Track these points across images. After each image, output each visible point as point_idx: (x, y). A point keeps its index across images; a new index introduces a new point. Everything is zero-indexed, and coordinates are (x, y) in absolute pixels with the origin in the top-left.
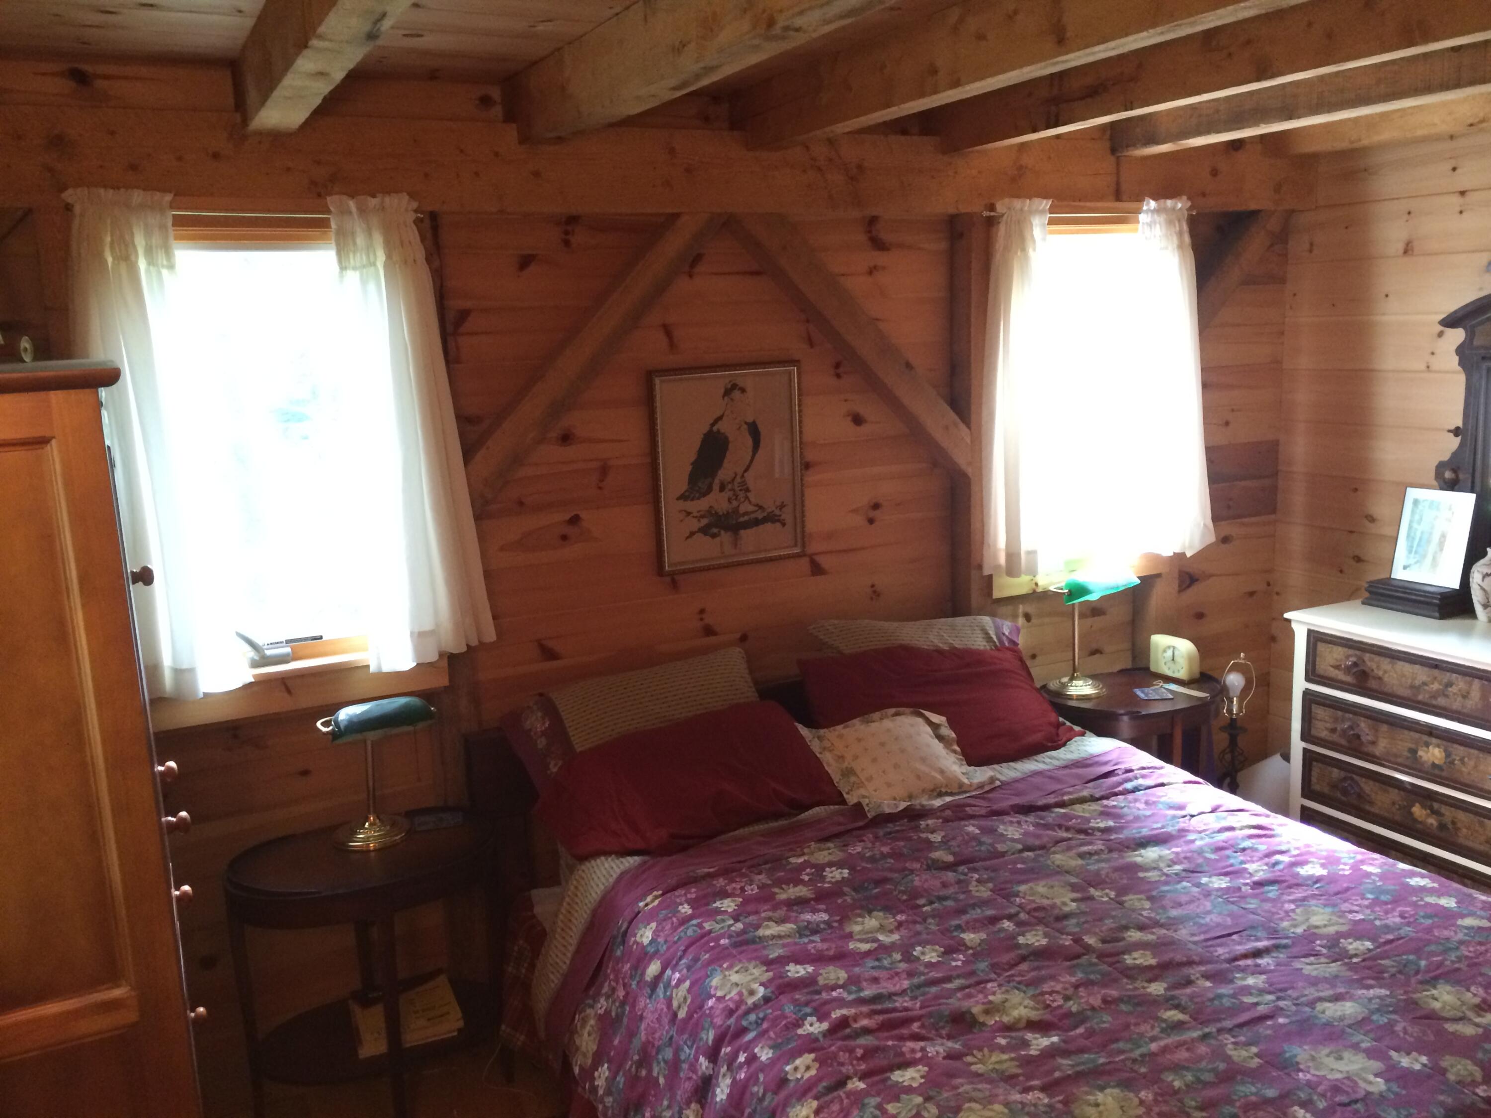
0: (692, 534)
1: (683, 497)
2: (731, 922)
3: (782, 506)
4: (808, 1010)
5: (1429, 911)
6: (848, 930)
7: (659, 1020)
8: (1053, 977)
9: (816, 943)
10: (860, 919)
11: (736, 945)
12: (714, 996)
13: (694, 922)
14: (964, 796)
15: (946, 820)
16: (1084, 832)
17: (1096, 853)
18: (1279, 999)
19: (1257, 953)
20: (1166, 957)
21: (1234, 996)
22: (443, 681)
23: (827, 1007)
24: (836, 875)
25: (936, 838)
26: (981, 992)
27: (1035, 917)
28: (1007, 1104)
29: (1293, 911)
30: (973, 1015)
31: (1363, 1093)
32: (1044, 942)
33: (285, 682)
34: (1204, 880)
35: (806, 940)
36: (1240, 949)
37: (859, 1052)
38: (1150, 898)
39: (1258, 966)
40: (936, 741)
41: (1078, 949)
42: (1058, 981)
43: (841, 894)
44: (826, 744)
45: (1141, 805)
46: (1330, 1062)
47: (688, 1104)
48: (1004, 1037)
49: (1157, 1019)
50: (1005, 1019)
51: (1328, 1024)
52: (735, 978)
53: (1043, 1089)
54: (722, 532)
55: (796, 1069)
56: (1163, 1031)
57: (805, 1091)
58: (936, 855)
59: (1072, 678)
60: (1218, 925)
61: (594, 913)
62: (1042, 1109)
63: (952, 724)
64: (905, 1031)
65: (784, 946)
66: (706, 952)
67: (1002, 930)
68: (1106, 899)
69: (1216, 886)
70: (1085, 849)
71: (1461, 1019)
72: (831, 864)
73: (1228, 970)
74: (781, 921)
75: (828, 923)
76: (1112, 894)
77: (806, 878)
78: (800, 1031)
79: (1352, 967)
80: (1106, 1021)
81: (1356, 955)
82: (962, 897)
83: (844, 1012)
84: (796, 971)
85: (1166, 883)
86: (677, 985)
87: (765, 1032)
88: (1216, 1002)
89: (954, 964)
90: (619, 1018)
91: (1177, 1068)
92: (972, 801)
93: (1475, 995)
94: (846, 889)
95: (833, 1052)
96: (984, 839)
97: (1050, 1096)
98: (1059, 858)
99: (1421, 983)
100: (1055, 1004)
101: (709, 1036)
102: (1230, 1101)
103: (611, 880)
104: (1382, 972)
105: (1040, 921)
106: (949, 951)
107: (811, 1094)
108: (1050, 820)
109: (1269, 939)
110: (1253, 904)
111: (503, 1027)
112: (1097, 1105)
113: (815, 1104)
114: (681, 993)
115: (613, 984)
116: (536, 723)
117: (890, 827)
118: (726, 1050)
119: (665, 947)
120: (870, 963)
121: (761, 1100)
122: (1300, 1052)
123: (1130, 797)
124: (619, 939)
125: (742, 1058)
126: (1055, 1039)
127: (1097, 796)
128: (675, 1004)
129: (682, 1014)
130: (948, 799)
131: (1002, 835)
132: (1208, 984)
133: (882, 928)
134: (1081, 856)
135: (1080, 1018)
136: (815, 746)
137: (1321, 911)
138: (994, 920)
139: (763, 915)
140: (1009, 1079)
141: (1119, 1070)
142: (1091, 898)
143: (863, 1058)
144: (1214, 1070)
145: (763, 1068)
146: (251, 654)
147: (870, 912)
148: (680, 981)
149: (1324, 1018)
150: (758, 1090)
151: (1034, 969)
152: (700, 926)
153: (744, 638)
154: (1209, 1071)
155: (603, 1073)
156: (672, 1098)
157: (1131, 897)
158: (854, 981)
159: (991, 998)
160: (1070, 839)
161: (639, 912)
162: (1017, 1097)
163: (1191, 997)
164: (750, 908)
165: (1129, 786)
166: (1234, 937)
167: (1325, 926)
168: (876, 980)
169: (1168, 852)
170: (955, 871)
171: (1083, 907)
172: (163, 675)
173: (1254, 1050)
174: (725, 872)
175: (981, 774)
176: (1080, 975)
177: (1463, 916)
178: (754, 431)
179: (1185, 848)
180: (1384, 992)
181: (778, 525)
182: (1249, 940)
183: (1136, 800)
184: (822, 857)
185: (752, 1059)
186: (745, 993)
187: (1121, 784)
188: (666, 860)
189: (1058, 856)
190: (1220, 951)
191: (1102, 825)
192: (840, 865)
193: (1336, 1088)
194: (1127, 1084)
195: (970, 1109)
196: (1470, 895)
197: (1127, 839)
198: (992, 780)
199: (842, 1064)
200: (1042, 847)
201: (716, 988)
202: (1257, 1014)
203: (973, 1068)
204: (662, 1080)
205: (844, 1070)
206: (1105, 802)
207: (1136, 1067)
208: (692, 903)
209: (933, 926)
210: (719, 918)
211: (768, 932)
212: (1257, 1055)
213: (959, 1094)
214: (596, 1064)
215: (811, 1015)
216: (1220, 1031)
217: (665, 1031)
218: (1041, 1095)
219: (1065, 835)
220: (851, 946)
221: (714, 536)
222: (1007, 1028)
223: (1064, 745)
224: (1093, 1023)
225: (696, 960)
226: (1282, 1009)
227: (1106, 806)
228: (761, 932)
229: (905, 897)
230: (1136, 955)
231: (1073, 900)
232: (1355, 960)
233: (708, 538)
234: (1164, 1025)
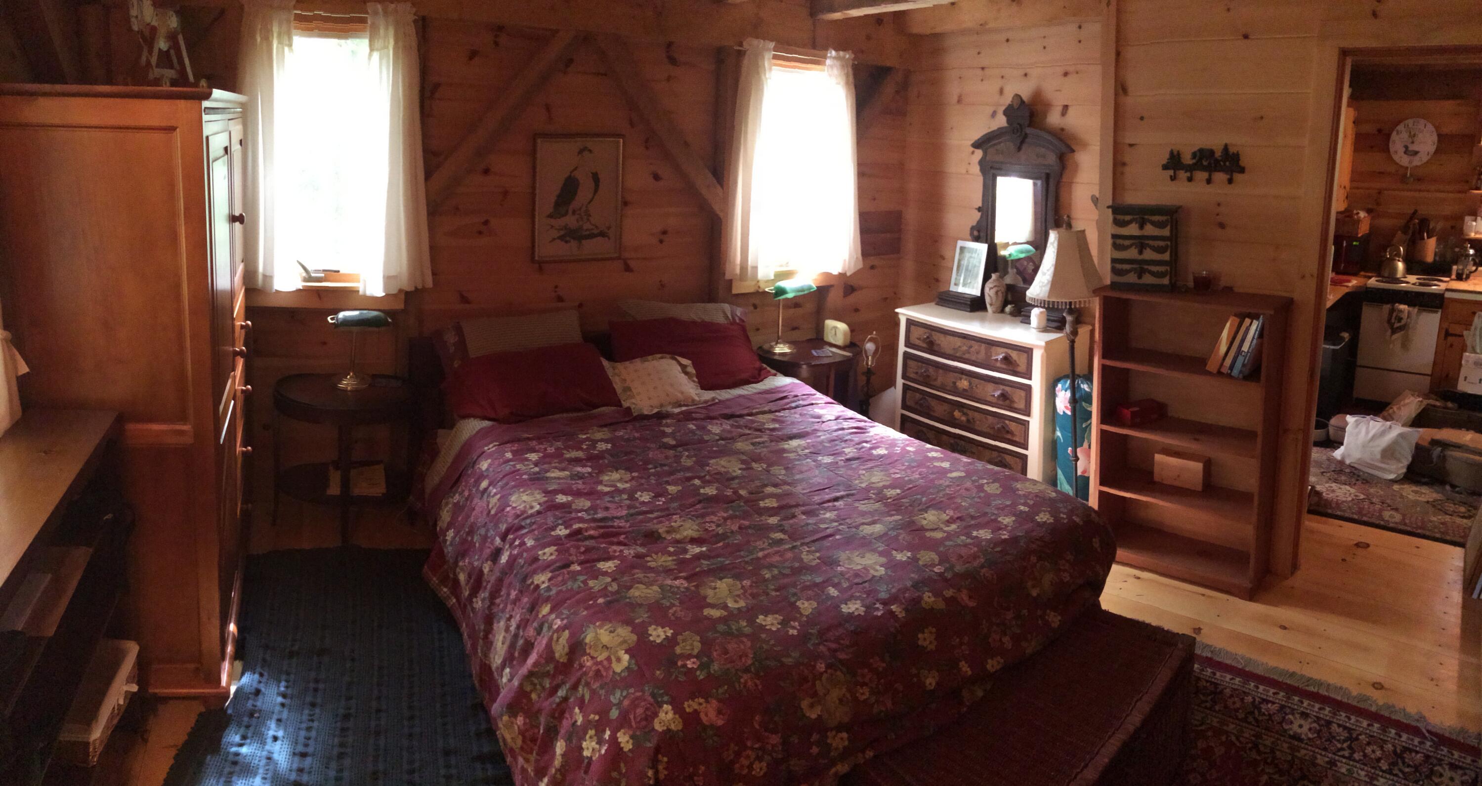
0: (554, 239)
1: (550, 216)
2: (532, 466)
3: (609, 228)
4: (560, 522)
5: (935, 470)
6: (601, 479)
7: (482, 512)
8: (713, 514)
9: (579, 485)
10: (610, 473)
11: (531, 480)
12: (511, 506)
13: (512, 463)
14: (695, 407)
15: (679, 421)
16: (760, 430)
17: (763, 443)
18: (840, 524)
19: (836, 499)
20: (784, 503)
21: (815, 524)
22: (400, 306)
23: (572, 522)
24: (602, 446)
25: (669, 430)
26: (668, 520)
27: (714, 478)
28: (661, 587)
29: (864, 475)
30: (659, 533)
31: (870, 576)
32: (715, 492)
33: (319, 293)
34: (820, 458)
35: (573, 482)
36: (827, 497)
37: (582, 549)
38: (786, 469)
39: (835, 506)
40: (683, 375)
41: (735, 497)
42: (716, 516)
43: (603, 458)
44: (617, 371)
45: (797, 416)
46: (858, 560)
47: (487, 560)
48: (673, 547)
49: (768, 538)
50: (678, 536)
51: (864, 538)
52: (525, 498)
53: (686, 578)
54: (572, 240)
55: (544, 554)
56: (770, 544)
57: (547, 566)
58: (665, 440)
59: (777, 343)
60: (819, 483)
61: (462, 448)
62: (682, 590)
63: (695, 365)
64: (615, 540)
65: (559, 484)
66: (513, 481)
67: (694, 485)
68: (760, 469)
69: (825, 461)
70: (757, 440)
71: (936, 529)
72: (602, 440)
73: (818, 509)
74: (563, 470)
75: (589, 473)
76: (765, 466)
77: (585, 447)
78: (553, 533)
79: (886, 505)
80: (738, 539)
81: (890, 498)
82: (675, 465)
83: (581, 525)
84: (561, 498)
85: (799, 460)
86: (493, 496)
87: (533, 530)
88: (804, 528)
89: (658, 503)
90: (463, 507)
91: (770, 567)
92: (697, 410)
93: (947, 515)
94: (607, 455)
95: (568, 547)
96: (697, 432)
97: (689, 582)
98: (740, 445)
99: (920, 510)
100: (711, 529)
101: (503, 527)
102: (794, 585)
103: (474, 432)
104: (901, 506)
105: (718, 481)
106: (657, 496)
107: (549, 570)
108: (741, 423)
109: (845, 491)
110: (842, 471)
111: (411, 497)
112: (715, 588)
113: (550, 575)
114: (494, 501)
115: (464, 488)
116: (451, 338)
117: (646, 422)
118: (511, 537)
119: (493, 473)
120: (607, 498)
121: (522, 567)
122: (842, 555)
123: (793, 411)
124: (471, 465)
125: (517, 543)
126: (704, 549)
127: (773, 410)
128: (490, 506)
129: (493, 512)
130: (684, 408)
131: (709, 431)
132: (804, 517)
133: (621, 480)
134: (753, 444)
135: (723, 537)
136: (610, 372)
137: (878, 474)
138: (689, 479)
139: (553, 465)
140: (668, 571)
141: (736, 568)
142: (752, 468)
143: (583, 553)
144: (792, 568)
145: (528, 550)
146: (304, 274)
147: (617, 470)
148: (496, 494)
149: (861, 534)
150: (521, 561)
151: (704, 508)
152: (514, 466)
153: (580, 305)
154: (788, 568)
155: (450, 534)
156: (480, 555)
157: (776, 467)
158: (594, 508)
159: (673, 524)
160: (749, 434)
161: (484, 452)
162: (669, 582)
163: (791, 526)
164: (547, 460)
165: (793, 405)
166: (826, 490)
167: (879, 482)
168: (607, 509)
169: (804, 442)
170: (675, 450)
171: (745, 473)
172: (258, 276)
173: (818, 555)
174: (539, 439)
175: (708, 395)
176: (731, 512)
177: (951, 471)
178: (596, 178)
179: (814, 440)
180: (899, 517)
181: (606, 238)
182: (834, 492)
183: (795, 413)
184: (599, 435)
185: (523, 544)
186: (528, 506)
187: (788, 403)
188: (505, 426)
189: (740, 444)
190: (816, 498)
191: (771, 427)
192: (606, 441)
193: (857, 575)
194: (738, 577)
195: (637, 588)
196: (959, 459)
197: (784, 435)
198: (713, 399)
199: (571, 555)
200: (732, 438)
201: (513, 502)
202: (826, 534)
203: (649, 564)
204: (477, 545)
205: (571, 558)
206: (777, 414)
207: (747, 566)
208: (513, 452)
209: (653, 480)
210: (526, 463)
211: (553, 475)
212: (819, 558)
213: (634, 579)
214: (448, 529)
215: (561, 525)
216: (802, 544)
217: (481, 520)
218: (684, 582)
219: (748, 432)
220: (600, 488)
221: (566, 242)
222: (678, 542)
223: (762, 381)
224: (730, 541)
225: (507, 484)
226: (840, 530)
227: (777, 416)
228: (548, 475)
229: (641, 463)
230: (767, 501)
231: (740, 469)
232: (889, 501)
233: (563, 243)
234: (771, 541)
